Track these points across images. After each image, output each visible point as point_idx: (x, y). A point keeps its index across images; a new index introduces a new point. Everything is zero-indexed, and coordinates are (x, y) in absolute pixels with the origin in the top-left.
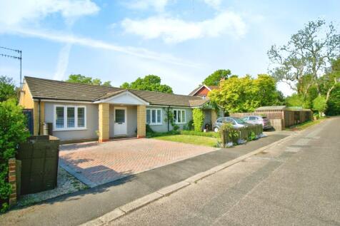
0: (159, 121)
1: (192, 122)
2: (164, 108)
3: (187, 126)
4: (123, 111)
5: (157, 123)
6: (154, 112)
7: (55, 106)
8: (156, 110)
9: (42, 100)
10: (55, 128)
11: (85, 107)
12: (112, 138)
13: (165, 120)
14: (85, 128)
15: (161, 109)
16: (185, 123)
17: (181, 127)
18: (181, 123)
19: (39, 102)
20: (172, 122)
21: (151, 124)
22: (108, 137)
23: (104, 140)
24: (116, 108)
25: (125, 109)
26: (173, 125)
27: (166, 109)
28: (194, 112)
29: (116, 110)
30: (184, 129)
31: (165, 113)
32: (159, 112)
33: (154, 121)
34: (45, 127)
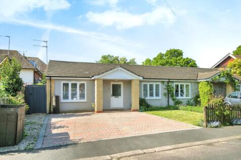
0: (157, 95)
1: (198, 97)
2: (163, 82)
3: (192, 101)
4: (120, 86)
5: (155, 97)
6: (151, 86)
7: (63, 82)
8: (154, 84)
9: (52, 78)
10: (62, 100)
11: (85, 82)
12: (107, 110)
13: (165, 95)
14: (85, 100)
15: (160, 84)
16: (190, 97)
17: (185, 102)
18: (184, 97)
19: (50, 79)
20: (172, 96)
21: (148, 98)
22: (101, 109)
23: (98, 112)
24: (112, 83)
25: (122, 84)
26: (174, 100)
27: (166, 83)
28: (200, 85)
29: (113, 85)
30: (189, 104)
31: (165, 87)
32: (157, 86)
33: (151, 95)
34: (54, 99)
